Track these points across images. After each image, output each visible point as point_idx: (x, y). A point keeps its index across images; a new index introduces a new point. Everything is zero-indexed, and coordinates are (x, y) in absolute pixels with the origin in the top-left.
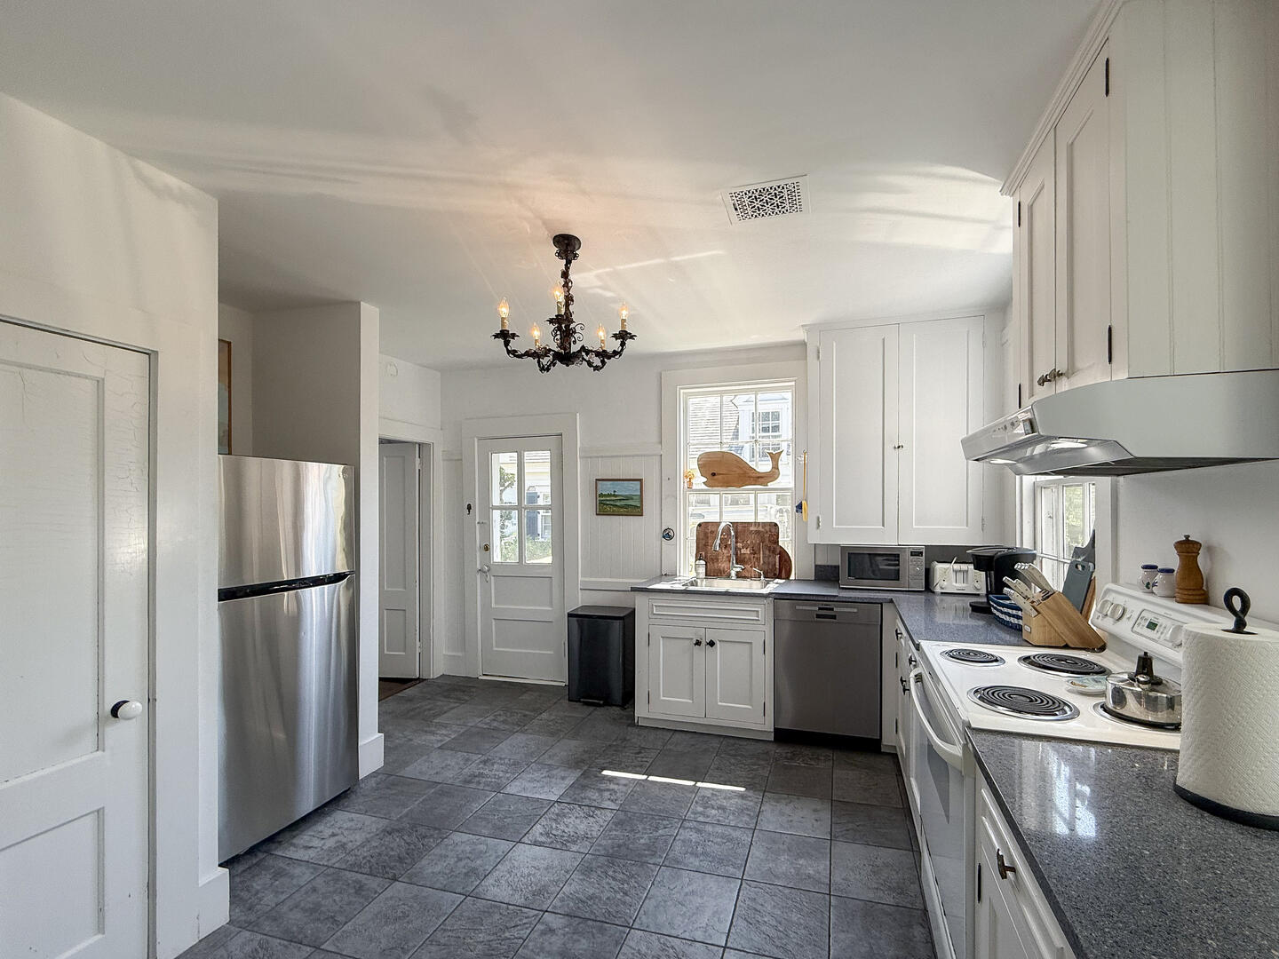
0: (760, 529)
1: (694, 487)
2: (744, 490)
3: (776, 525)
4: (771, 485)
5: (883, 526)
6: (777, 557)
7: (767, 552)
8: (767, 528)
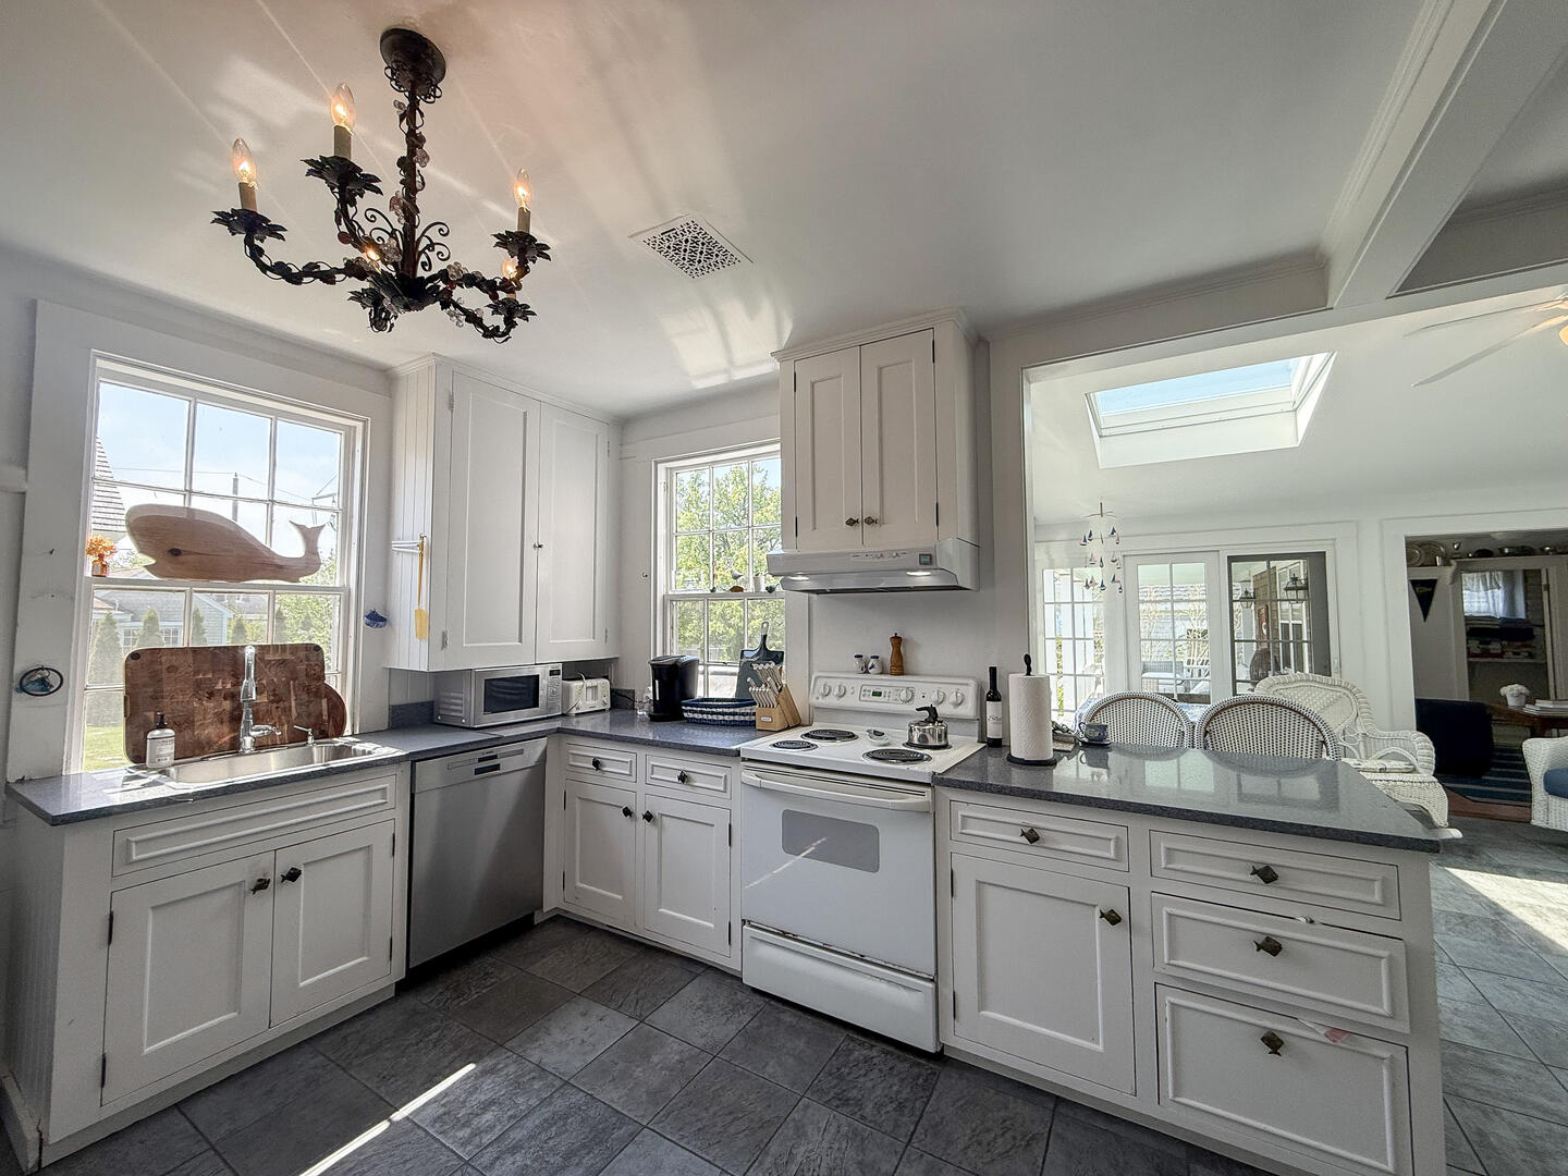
0: (288, 656)
1: (111, 575)
2: (248, 587)
3: (317, 648)
4: (304, 581)
5: (520, 641)
6: (324, 702)
7: (305, 697)
8: (302, 654)
